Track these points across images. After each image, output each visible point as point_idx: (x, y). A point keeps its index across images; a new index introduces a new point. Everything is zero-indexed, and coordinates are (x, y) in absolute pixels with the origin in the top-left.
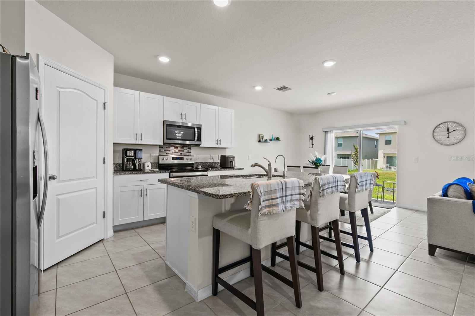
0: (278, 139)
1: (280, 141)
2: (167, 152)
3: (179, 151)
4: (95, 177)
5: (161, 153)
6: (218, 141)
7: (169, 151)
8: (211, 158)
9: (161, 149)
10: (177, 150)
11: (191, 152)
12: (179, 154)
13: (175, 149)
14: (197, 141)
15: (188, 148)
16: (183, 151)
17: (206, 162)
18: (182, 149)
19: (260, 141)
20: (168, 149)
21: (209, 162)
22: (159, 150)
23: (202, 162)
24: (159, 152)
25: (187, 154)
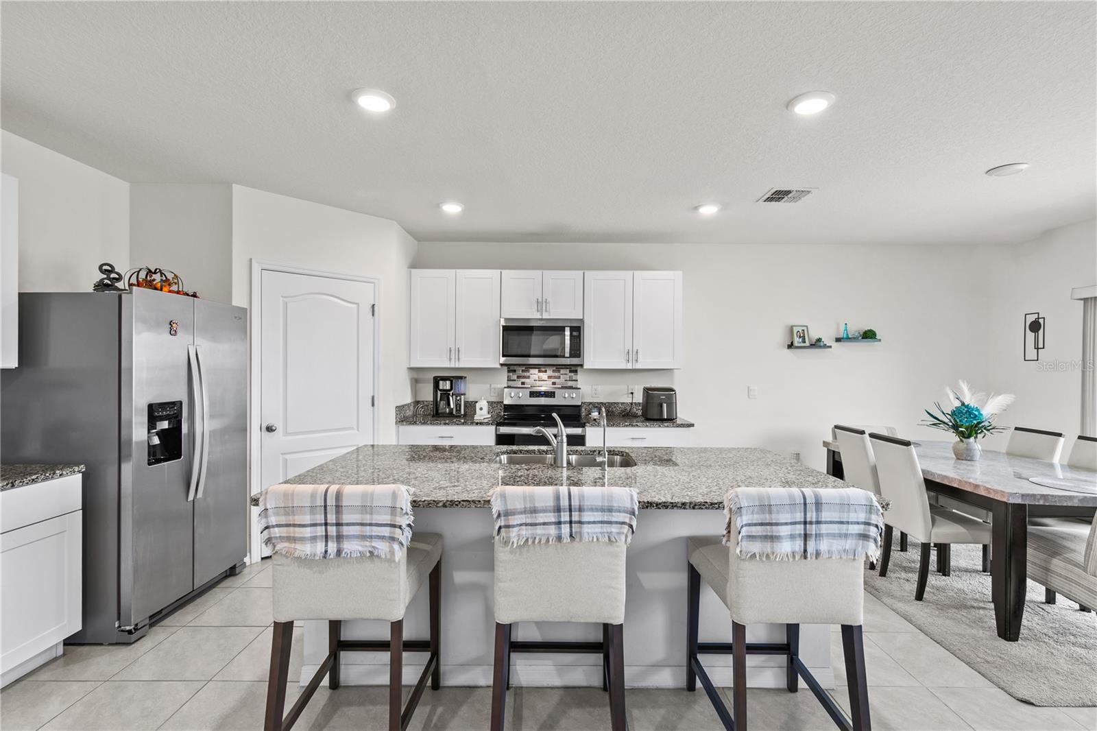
0: (869, 335)
1: (880, 340)
2: (523, 380)
3: (550, 377)
4: (355, 427)
5: (512, 384)
6: (632, 354)
7: (529, 377)
8: (628, 394)
9: (511, 374)
10: (544, 376)
11: (577, 380)
12: (550, 382)
13: (541, 374)
14: (572, 356)
15: (570, 372)
16: (559, 378)
17: (615, 403)
18: (556, 374)
19: (791, 346)
20: (525, 374)
21: (622, 403)
22: (508, 376)
23: (605, 401)
24: (508, 380)
25: (570, 384)
